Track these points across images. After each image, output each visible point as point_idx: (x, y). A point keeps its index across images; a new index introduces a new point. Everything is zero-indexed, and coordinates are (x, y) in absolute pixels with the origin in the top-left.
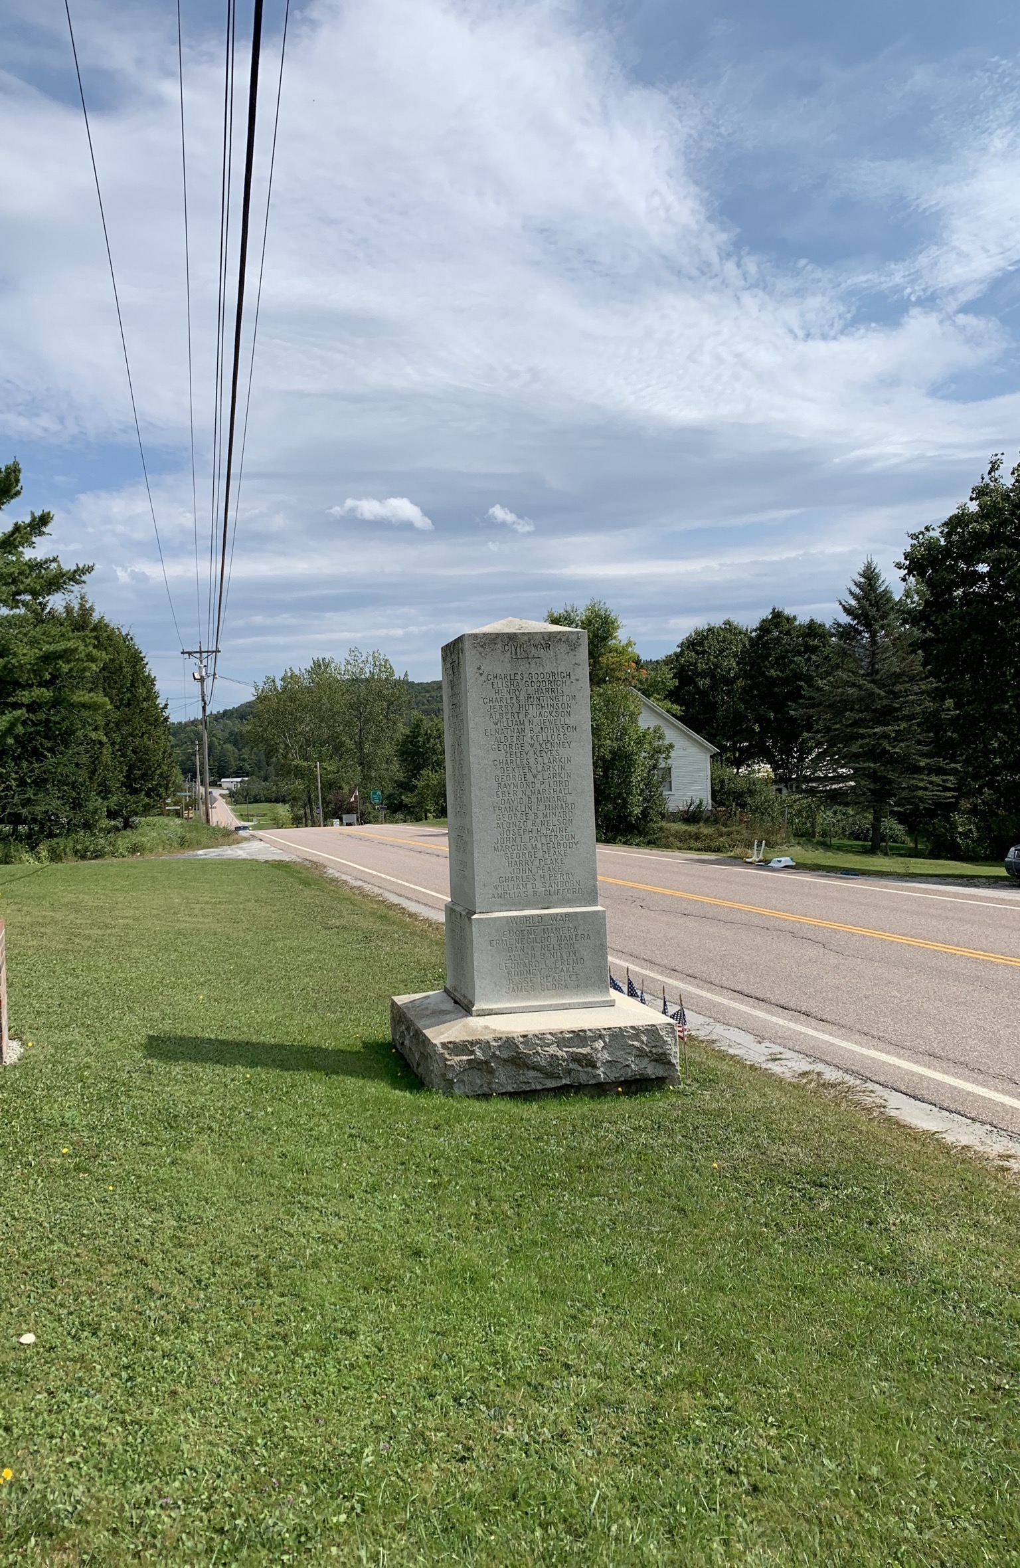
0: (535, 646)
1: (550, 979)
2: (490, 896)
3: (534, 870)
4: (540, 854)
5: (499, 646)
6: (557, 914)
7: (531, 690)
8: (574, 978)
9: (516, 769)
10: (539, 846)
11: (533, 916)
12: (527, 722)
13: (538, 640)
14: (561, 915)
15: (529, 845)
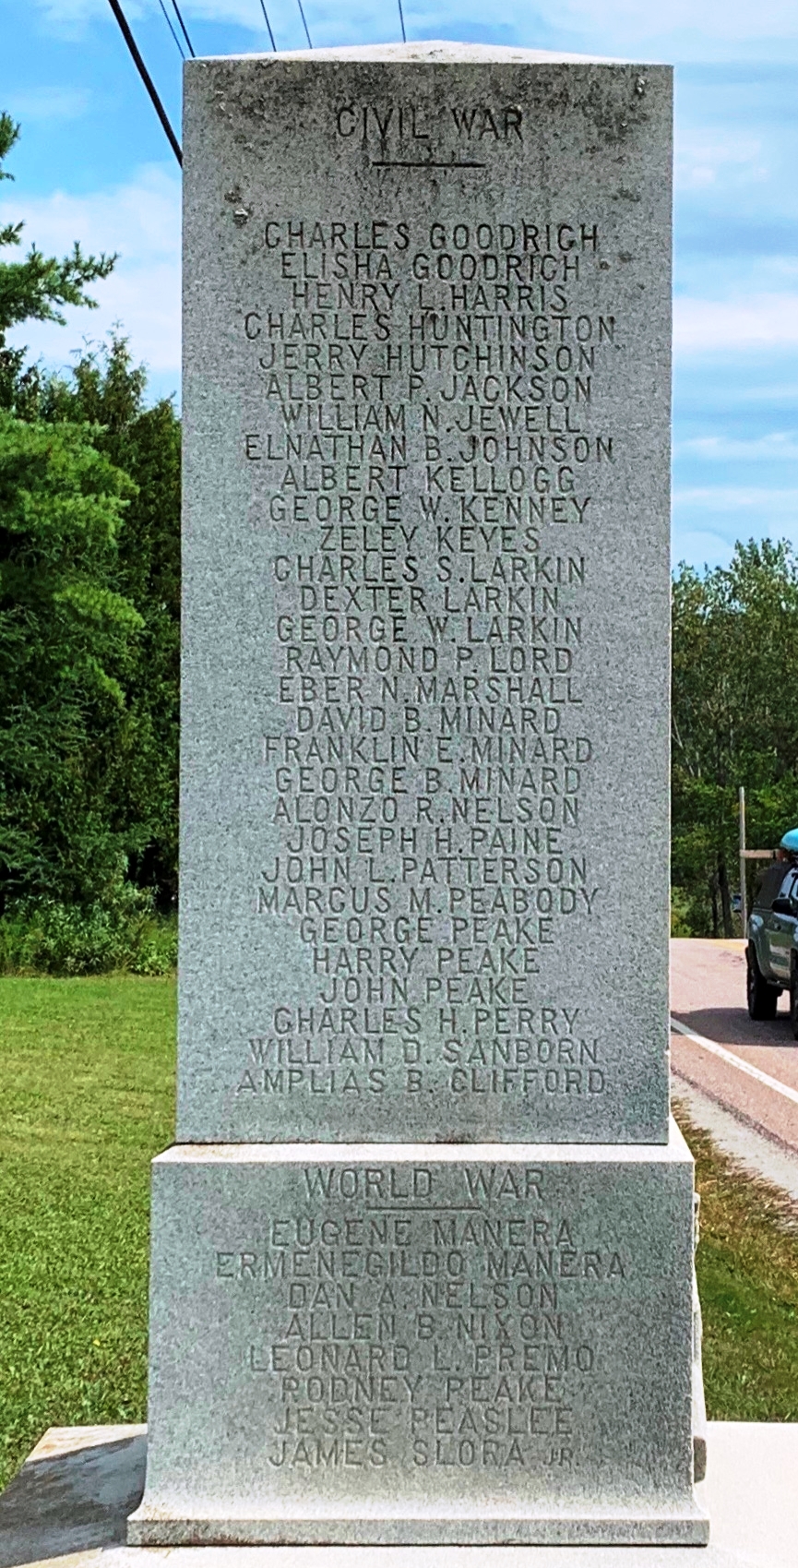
0: (463, 120)
1: (453, 1421)
2: (235, 1080)
3: (417, 989)
4: (442, 930)
5: (317, 113)
6: (493, 1167)
7: (438, 291)
8: (549, 1422)
9: (363, 596)
10: (441, 896)
11: (394, 1169)
12: (414, 417)
13: (474, 93)
14: (511, 1169)
15: (401, 895)
